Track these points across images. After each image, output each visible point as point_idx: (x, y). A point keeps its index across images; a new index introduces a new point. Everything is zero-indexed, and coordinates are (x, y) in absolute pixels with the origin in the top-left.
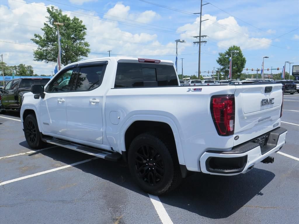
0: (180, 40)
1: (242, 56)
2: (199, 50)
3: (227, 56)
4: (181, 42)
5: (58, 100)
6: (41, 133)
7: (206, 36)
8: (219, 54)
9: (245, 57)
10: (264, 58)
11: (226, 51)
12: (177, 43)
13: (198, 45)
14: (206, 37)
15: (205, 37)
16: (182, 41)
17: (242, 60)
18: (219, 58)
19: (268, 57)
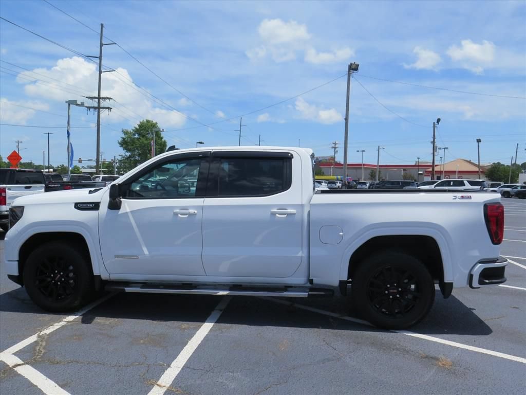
0: (76, 101)
1: (162, 138)
2: (97, 122)
3: (137, 136)
4: (77, 105)
5: (174, 213)
6: (100, 276)
7: (109, 99)
8: (123, 131)
9: (167, 141)
10: (198, 144)
11: (135, 127)
12: (69, 105)
13: (96, 113)
14: (111, 100)
15: (107, 100)
16: (80, 103)
17: (161, 143)
18: (123, 138)
19: (203, 143)
